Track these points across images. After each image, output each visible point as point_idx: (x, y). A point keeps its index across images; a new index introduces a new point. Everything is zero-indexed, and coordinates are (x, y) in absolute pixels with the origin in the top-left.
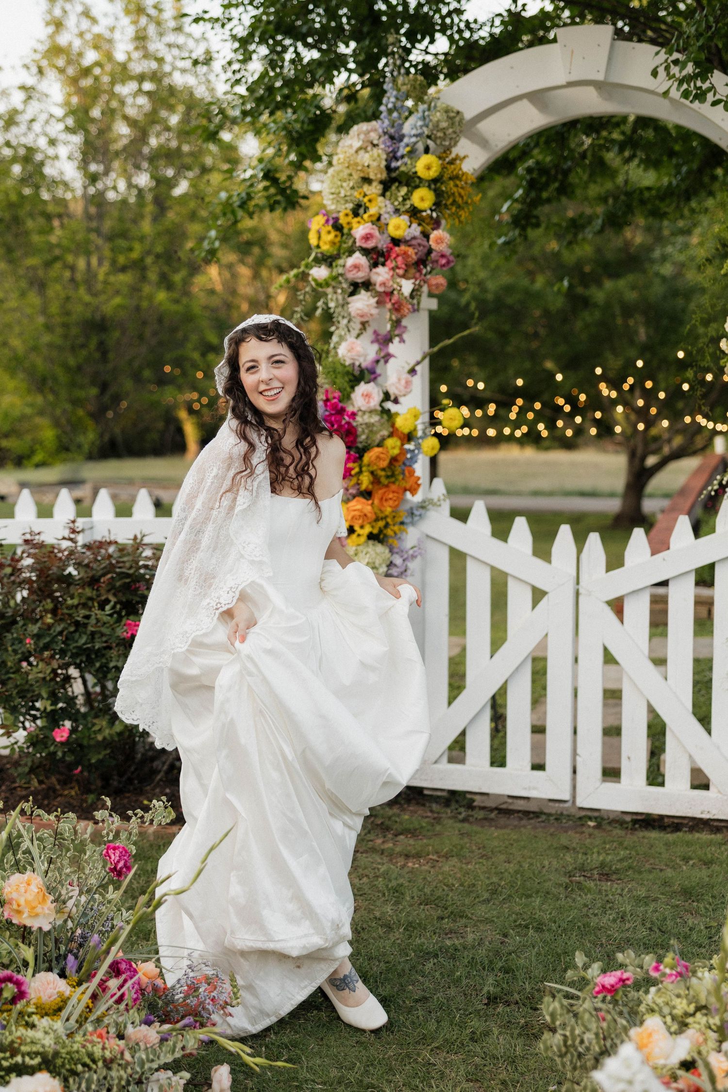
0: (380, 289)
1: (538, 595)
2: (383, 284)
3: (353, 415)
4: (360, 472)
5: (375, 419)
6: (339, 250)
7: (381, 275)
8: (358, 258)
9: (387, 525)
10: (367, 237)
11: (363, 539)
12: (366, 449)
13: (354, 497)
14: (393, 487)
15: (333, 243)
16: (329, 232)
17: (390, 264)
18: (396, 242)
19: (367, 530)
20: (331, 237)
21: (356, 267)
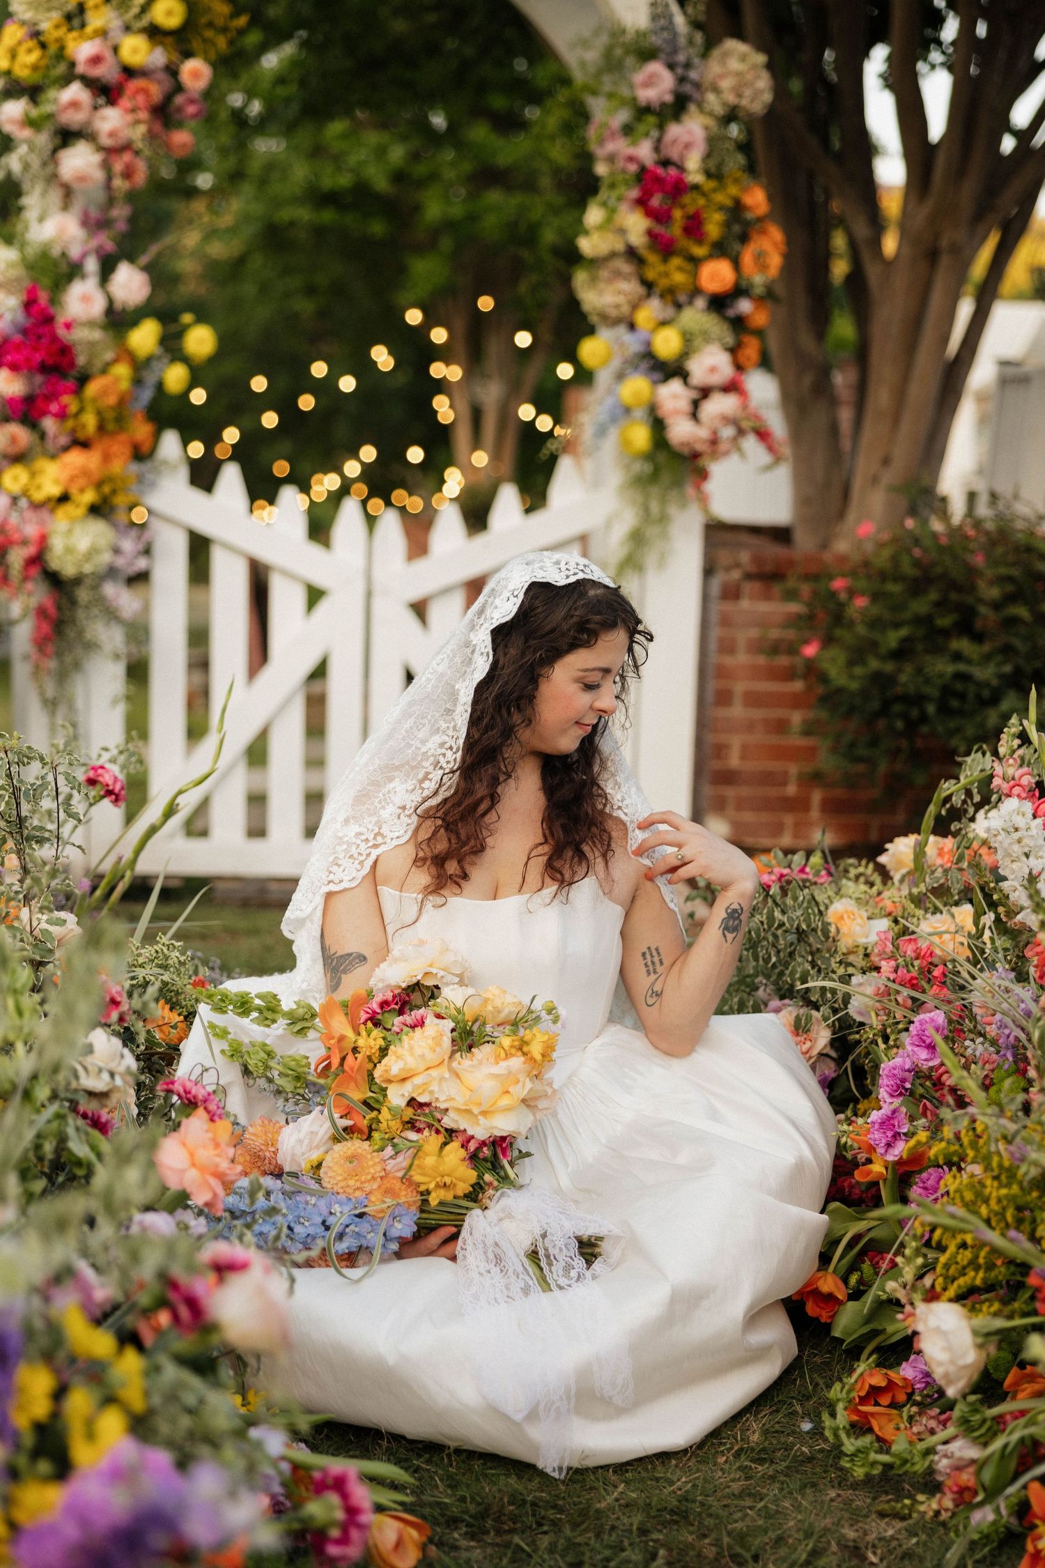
0: (105, 141)
1: (315, 595)
2: (112, 134)
3: (68, 326)
4: (81, 410)
5: (97, 335)
6: (45, 76)
7: (111, 121)
8: (75, 91)
9: (114, 492)
10: (96, 60)
11: (81, 511)
12: (84, 379)
13: (66, 449)
14: (123, 437)
15: (35, 68)
16: (30, 51)
17: (125, 102)
18: (129, 72)
19: (89, 497)
20: (34, 56)
21: (74, 105)
